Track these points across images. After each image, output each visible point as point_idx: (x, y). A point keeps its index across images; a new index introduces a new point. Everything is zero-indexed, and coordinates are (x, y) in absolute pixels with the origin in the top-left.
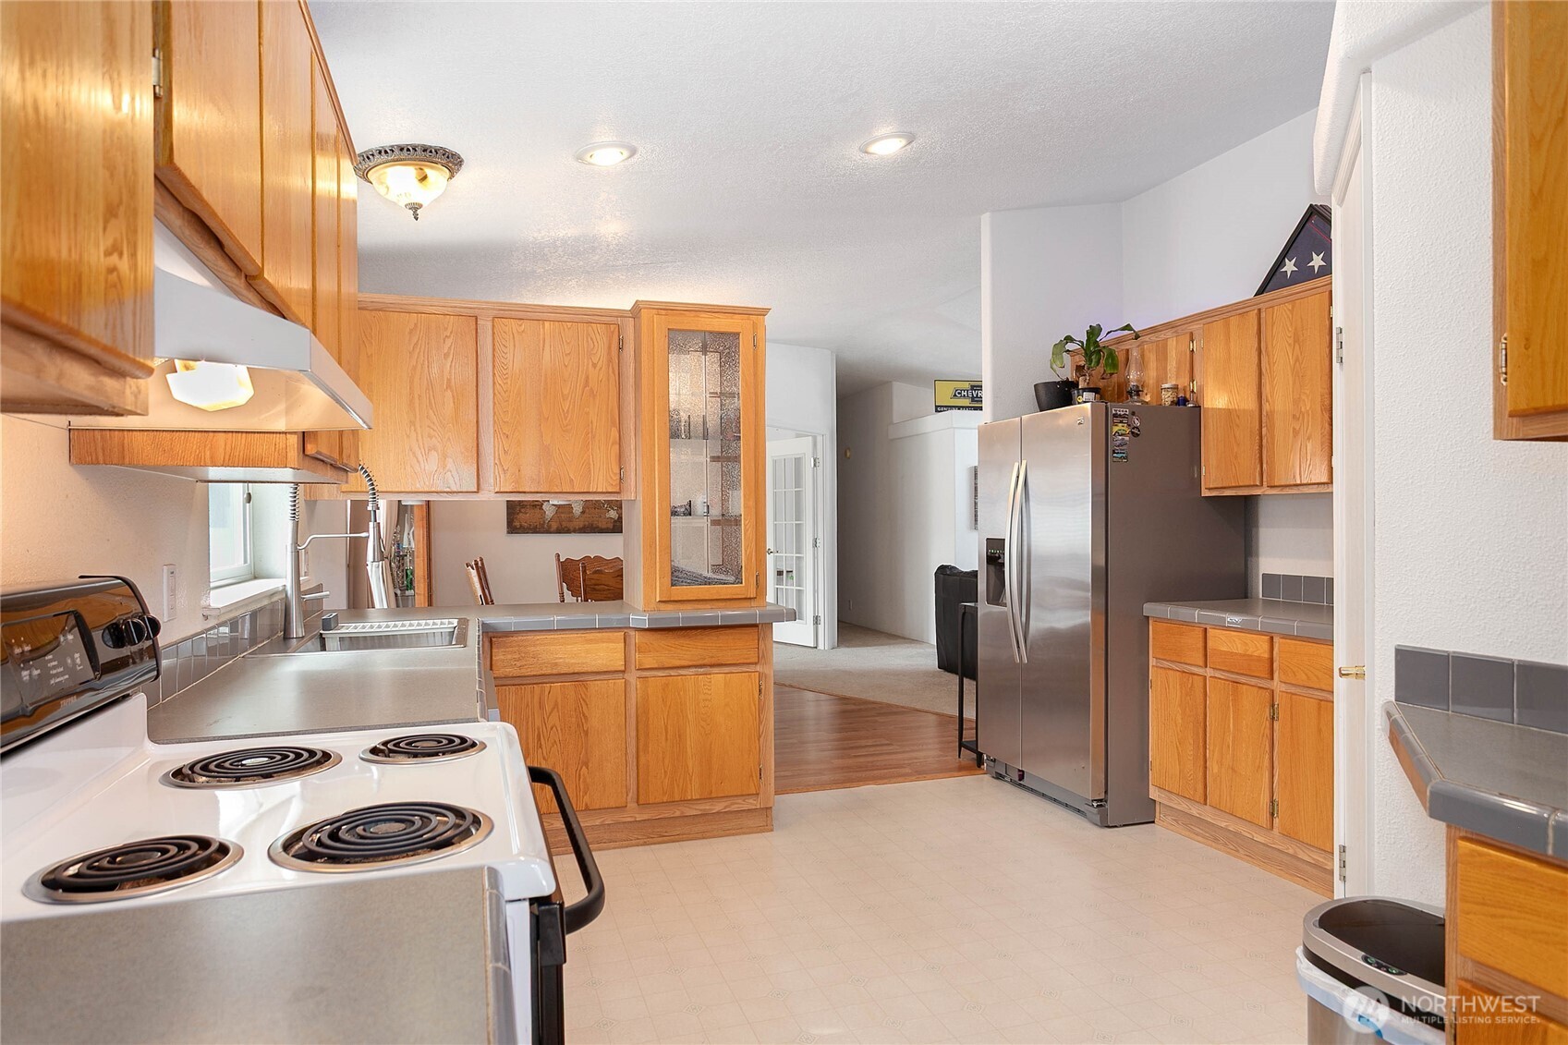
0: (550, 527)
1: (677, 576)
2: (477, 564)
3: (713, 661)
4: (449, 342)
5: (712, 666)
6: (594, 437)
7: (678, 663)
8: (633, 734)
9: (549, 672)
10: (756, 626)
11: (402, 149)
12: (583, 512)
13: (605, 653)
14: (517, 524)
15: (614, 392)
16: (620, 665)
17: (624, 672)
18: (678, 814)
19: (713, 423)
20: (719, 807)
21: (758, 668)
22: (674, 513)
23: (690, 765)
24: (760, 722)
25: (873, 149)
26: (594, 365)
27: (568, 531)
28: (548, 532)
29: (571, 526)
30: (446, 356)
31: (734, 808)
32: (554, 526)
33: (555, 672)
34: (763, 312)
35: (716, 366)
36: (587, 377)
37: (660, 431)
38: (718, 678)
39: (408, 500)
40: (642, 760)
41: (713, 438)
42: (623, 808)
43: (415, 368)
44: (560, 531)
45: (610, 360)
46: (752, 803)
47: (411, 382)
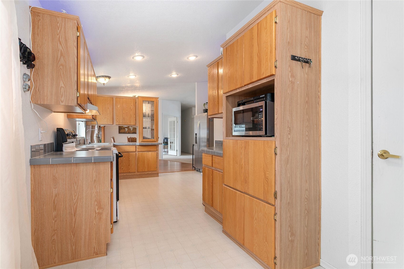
0: (126, 132)
1: (144, 138)
2: (113, 137)
3: (150, 150)
4: (108, 102)
5: (149, 151)
6: (131, 116)
7: (144, 151)
8: (137, 161)
9: (123, 151)
10: (156, 145)
11: (102, 76)
12: (133, 130)
13: (132, 149)
14: (120, 132)
15: (135, 109)
16: (135, 151)
17: (135, 152)
18: (144, 173)
19: (150, 115)
20: (150, 173)
21: (157, 152)
22: (144, 128)
23: (146, 166)
24: (157, 160)
25: (172, 76)
26: (132, 106)
27: (130, 133)
28: (126, 133)
29: (130, 132)
30: (108, 104)
31: (153, 173)
32: (127, 132)
33: (124, 151)
34: (158, 98)
35: (150, 106)
36: (130, 108)
37: (141, 116)
38: (150, 153)
39: (102, 126)
40: (138, 165)
41: (150, 117)
42: (135, 172)
43: (103, 106)
44: (128, 133)
45: (134, 105)
46: (155, 172)
47: (103, 108)
